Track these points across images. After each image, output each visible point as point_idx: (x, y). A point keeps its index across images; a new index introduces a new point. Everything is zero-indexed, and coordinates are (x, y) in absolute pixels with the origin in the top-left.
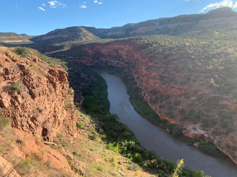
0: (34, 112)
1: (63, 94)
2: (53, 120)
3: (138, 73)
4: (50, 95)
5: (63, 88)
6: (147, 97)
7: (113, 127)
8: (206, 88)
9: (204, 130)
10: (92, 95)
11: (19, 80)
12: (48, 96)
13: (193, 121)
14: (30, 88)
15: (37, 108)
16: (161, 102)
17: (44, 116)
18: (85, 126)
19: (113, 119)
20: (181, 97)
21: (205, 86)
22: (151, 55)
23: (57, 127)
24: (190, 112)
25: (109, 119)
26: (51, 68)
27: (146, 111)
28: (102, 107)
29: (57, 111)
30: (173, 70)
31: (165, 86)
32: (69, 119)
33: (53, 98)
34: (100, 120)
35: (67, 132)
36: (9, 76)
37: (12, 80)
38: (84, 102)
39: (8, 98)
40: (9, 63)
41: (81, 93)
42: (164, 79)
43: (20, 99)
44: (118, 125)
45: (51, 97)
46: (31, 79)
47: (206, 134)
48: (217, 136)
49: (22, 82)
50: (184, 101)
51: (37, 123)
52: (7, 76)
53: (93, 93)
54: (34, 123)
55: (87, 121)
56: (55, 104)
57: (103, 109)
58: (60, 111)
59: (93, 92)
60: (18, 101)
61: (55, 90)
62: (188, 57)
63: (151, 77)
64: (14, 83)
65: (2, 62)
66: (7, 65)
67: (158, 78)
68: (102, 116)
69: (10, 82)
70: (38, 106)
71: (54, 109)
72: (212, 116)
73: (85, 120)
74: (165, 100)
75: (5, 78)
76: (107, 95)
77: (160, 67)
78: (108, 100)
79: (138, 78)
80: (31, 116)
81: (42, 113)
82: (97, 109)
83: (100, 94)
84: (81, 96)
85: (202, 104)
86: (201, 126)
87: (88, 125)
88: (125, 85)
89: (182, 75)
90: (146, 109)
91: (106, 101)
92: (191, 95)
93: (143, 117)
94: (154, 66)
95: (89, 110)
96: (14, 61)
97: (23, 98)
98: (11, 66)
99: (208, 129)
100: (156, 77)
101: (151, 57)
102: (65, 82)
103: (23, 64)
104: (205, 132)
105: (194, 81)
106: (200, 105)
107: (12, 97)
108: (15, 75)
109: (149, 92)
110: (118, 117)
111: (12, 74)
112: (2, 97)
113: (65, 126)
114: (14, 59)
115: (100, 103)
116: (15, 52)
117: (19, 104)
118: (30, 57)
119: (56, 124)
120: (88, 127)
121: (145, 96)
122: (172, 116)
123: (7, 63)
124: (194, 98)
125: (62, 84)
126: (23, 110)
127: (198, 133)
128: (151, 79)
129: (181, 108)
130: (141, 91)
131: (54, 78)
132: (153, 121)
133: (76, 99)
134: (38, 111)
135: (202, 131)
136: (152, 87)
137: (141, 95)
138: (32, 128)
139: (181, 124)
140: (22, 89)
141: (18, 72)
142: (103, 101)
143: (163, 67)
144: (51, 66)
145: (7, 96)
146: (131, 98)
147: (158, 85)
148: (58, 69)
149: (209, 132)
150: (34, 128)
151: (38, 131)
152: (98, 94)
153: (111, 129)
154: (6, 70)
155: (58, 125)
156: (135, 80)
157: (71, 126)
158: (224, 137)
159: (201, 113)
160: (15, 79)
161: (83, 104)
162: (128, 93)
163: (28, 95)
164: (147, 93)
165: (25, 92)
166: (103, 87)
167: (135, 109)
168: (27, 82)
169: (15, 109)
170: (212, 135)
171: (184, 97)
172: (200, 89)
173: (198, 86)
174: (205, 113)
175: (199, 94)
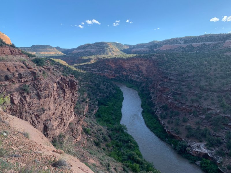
0: (38, 111)
1: (72, 100)
2: (59, 121)
3: (154, 89)
4: (58, 99)
5: (73, 94)
6: (158, 112)
7: (119, 137)
8: (216, 108)
9: (208, 149)
10: (107, 106)
11: (30, 83)
12: (55, 99)
13: (198, 139)
14: (38, 90)
15: (42, 108)
16: (171, 117)
17: (47, 115)
18: (93, 133)
19: (121, 130)
20: (190, 115)
21: (216, 106)
22: (167, 71)
23: (62, 128)
24: (197, 130)
25: (117, 129)
26: (62, 77)
27: (155, 125)
28: (114, 117)
29: (64, 114)
30: (187, 88)
31: (176, 102)
32: (75, 123)
33: (60, 102)
34: (108, 129)
35: (71, 134)
36: (22, 79)
37: (24, 83)
38: (98, 111)
39: (19, 97)
40: (24, 69)
41: (97, 103)
42: (176, 96)
43: (28, 99)
44: (124, 136)
45: (58, 101)
46: (39, 84)
47: (210, 153)
48: (221, 156)
49: (32, 85)
50: (193, 119)
51: (39, 120)
52: (20, 79)
53: (108, 104)
54: (37, 119)
55: (96, 128)
56: (63, 108)
57: (114, 119)
58: (66, 114)
59: (108, 102)
60: (25, 100)
61: (65, 95)
62: (202, 76)
63: (165, 93)
64: (26, 86)
65: (19, 69)
66: (22, 71)
67: (171, 94)
68: (111, 125)
69: (22, 85)
70: (43, 106)
71: (62, 112)
72: (219, 136)
73: (93, 127)
74: (175, 116)
75: (19, 81)
76: (121, 107)
77: (175, 83)
78: (121, 112)
79: (153, 93)
80: (35, 114)
81: (45, 113)
82: (108, 118)
83: (114, 105)
84: (96, 105)
85: (211, 123)
86: (205, 145)
87: (96, 132)
88: (141, 99)
89: (194, 93)
90: (155, 123)
91: (118, 112)
92: (201, 113)
93: (152, 131)
94: (168, 82)
95: (101, 119)
96: (29, 68)
97: (30, 98)
98: (25, 72)
99: (212, 148)
100: (169, 93)
101: (166, 73)
102: (75, 90)
103: (35, 71)
104: (209, 151)
105: (205, 100)
106: (208, 124)
107: (22, 96)
108: (27, 79)
109: (161, 108)
110: (126, 128)
111: (25, 78)
112: (14, 95)
113: (70, 128)
114: (29, 66)
115: (112, 113)
116: (33, 62)
117: (26, 102)
118: (45, 66)
119: (62, 126)
120: (95, 133)
121: (157, 111)
122: (179, 132)
123: (22, 69)
124: (203, 116)
125: (72, 91)
126: (29, 107)
127: (202, 152)
128: (164, 95)
129: (189, 124)
130: (154, 106)
131: (63, 85)
132: (160, 135)
133: (91, 107)
134: (41, 110)
135: (206, 150)
136: (165, 103)
137: (153, 109)
138: (34, 123)
139: (186, 140)
140: (31, 91)
141: (30, 77)
142: (116, 112)
143: (177, 83)
144: (63, 75)
145: (17, 95)
146: (143, 112)
147: (169, 101)
148: (70, 78)
149: (213, 152)
150: (37, 124)
151: (39, 127)
152: (113, 105)
153: (117, 138)
154: (20, 74)
155: (63, 126)
156: (151, 94)
157: (76, 129)
158: (227, 158)
159: (208, 132)
160: (27, 82)
161: (96, 113)
162: (142, 106)
163: (35, 96)
164: (159, 108)
165: (33, 94)
166: (119, 99)
167: (145, 122)
168: (36, 86)
169: (23, 106)
170: (215, 155)
171: (193, 115)
172: (210, 107)
173: (209, 105)
174: (213, 133)
175: (209, 112)
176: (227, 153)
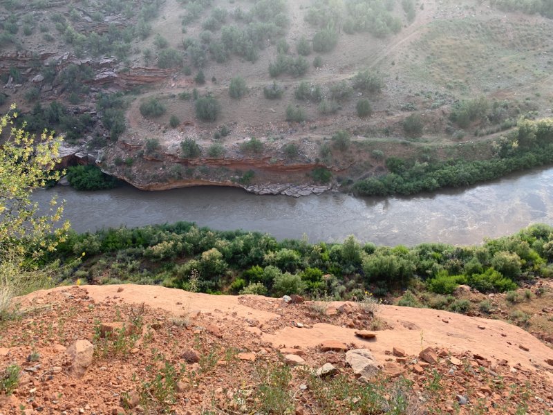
8: (60, 47)
9: (73, 144)
20: (6, 83)
21: (57, 43)
24: (36, 114)
47: (78, 151)
48: (100, 149)
50: (16, 91)
72: (86, 111)
85: (60, 88)
86: (65, 139)
92: (30, 72)
99: (81, 140)
104: (77, 148)
105: (28, 33)
106: (56, 92)
124: (39, 77)
135: (69, 149)
149: (83, 146)
158: (111, 147)
159: (60, 109)
170: (90, 150)
171: (14, 80)
172: (47, 51)
173: (40, 44)
174: (71, 107)
175: (47, 64)
176: (108, 138)
